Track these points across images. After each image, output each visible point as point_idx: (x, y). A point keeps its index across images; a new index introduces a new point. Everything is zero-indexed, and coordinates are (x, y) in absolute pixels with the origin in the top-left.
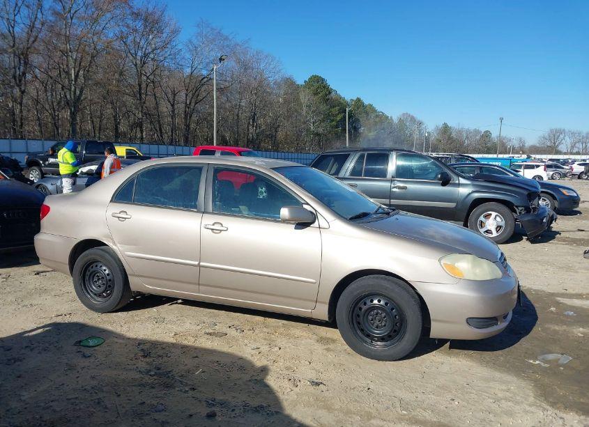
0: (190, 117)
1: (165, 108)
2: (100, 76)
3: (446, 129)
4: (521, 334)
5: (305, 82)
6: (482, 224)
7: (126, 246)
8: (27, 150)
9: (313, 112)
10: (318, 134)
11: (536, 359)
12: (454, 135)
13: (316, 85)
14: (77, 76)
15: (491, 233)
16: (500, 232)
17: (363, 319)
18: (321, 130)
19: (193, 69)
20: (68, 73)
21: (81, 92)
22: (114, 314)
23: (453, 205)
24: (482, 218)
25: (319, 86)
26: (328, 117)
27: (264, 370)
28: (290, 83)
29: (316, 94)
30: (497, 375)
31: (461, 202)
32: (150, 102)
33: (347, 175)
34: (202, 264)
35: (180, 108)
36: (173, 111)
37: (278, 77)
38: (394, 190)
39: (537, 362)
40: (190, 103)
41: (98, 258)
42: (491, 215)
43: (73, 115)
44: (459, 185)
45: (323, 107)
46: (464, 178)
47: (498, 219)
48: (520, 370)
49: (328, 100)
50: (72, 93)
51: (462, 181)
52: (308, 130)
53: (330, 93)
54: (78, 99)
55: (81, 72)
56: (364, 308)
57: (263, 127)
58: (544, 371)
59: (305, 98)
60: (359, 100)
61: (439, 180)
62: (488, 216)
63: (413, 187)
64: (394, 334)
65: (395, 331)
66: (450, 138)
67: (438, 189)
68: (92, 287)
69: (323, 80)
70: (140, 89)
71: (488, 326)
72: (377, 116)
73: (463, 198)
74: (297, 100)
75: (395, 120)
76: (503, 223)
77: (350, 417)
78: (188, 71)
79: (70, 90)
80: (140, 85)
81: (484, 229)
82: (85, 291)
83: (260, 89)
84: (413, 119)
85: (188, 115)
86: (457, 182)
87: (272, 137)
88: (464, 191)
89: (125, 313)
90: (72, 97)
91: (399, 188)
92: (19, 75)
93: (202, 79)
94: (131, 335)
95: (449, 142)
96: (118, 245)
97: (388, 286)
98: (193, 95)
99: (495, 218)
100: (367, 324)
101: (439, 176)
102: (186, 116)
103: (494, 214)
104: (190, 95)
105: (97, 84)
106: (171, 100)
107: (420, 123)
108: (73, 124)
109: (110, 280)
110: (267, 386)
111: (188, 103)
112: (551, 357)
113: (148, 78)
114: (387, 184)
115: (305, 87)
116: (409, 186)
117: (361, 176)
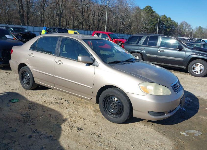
0: (100, 21)
1: (91, 17)
2: (69, 5)
3: (200, 28)
4: (185, 119)
5: (144, 8)
6: (194, 68)
7: (33, 67)
8: (34, 30)
9: (146, 20)
10: (147, 29)
11: (184, 131)
12: (203, 31)
13: (148, 9)
14: (61, 5)
15: (198, 72)
16: (201, 72)
17: (108, 105)
18: (148, 27)
19: (102, 3)
20: (59, 4)
21: (63, 11)
22: (31, 91)
23: (182, 59)
24: (194, 66)
25: (149, 10)
26: (151, 22)
27: (65, 120)
28: (138, 9)
29: (148, 13)
30: (161, 136)
31: (186, 58)
32: (86, 15)
33: (141, 44)
34: (55, 76)
35: (96, 17)
36: (94, 19)
37: (133, 6)
38: (159, 52)
39: (184, 133)
40: (100, 15)
41: (26, 71)
42: (198, 65)
43: (60, 19)
44: (186, 51)
45: (150, 18)
46: (188, 48)
47: (201, 67)
48: (171, 136)
49: (152, 15)
50: (60, 11)
51: (188, 50)
52: (143, 27)
53: (153, 13)
54: (62, 14)
55: (63, 4)
56: (109, 101)
57: (126, 25)
58: (185, 138)
59: (143, 14)
60: (165, 16)
61: (177, 48)
62: (197, 65)
63: (166, 51)
64: (119, 113)
65: (119, 112)
66: (201, 32)
67: (177, 52)
68: (24, 80)
69: (151, 7)
70: (83, 10)
71: (159, 116)
72: (171, 22)
73: (187, 56)
74: (140, 15)
75: (179, 24)
76: (203, 69)
77: (82, 147)
78: (100, 3)
79: (59, 10)
80: (83, 9)
81: (195, 70)
82: (22, 81)
83: (126, 11)
84: (187, 24)
85: (99, 20)
86: (185, 50)
87: (129, 29)
88: (188, 54)
89: (34, 91)
90: (60, 13)
91: (161, 51)
92: (43, 5)
93: (105, 7)
94: (30, 99)
95: (201, 34)
96: (30, 66)
97: (118, 93)
98: (101, 12)
99: (200, 66)
100: (109, 107)
101: (177, 47)
102: (98, 20)
103: (200, 64)
104: (100, 13)
105: (68, 8)
106: (93, 14)
107: (189, 26)
108: (60, 22)
109: (29, 79)
110: (61, 127)
111: (99, 15)
112: (192, 131)
113: (85, 6)
114: (156, 49)
115: (143, 10)
116: (165, 50)
117: (146, 45)
